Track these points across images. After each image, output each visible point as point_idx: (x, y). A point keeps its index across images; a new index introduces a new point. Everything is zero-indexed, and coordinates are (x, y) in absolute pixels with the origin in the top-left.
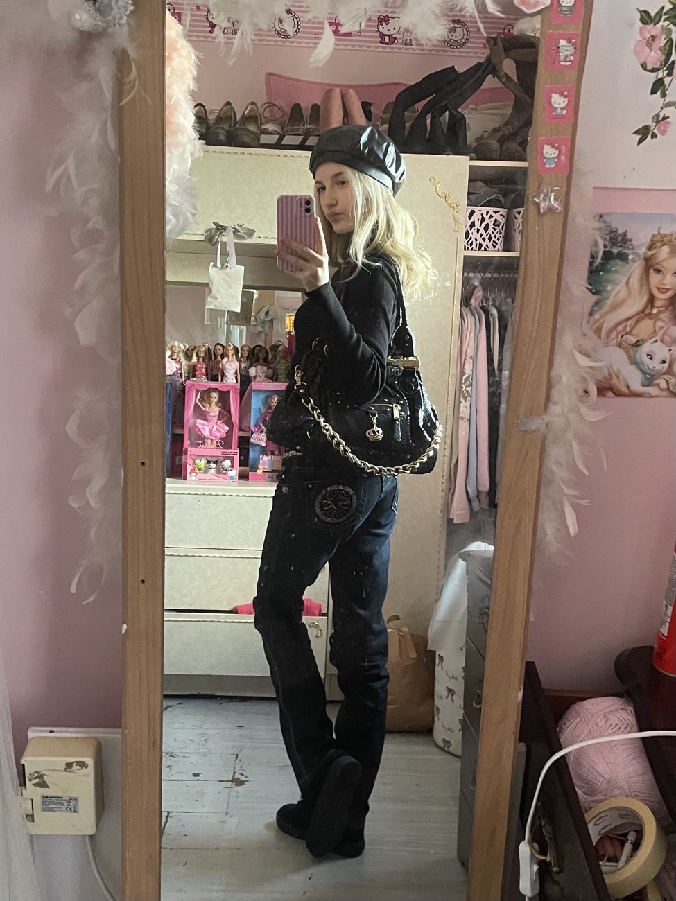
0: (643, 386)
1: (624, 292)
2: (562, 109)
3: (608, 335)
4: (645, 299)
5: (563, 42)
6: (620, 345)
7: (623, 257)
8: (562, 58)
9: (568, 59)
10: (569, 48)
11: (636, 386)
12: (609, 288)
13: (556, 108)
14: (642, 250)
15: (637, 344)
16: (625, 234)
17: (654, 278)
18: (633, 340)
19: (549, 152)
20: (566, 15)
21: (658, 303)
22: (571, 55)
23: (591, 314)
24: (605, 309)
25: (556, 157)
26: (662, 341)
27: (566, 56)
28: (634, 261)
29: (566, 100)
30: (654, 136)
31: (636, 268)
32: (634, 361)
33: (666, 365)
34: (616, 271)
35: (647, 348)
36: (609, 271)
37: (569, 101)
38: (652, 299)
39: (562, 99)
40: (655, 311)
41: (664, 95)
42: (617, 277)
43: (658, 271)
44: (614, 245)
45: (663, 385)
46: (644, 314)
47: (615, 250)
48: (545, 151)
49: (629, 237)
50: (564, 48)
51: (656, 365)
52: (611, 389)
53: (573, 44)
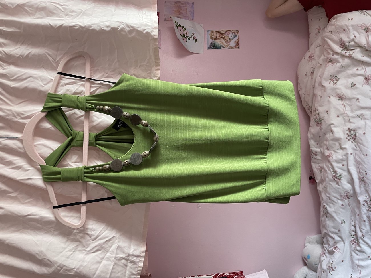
0: (237, 37)
1: (220, 43)
3: (228, 44)
4: (222, 39)
6: (230, 42)
7: (214, 44)
11: (237, 38)
12: (220, 45)
14: (213, 40)
15: (230, 39)
16: (210, 44)
17: (218, 38)
18: (229, 40)
21: (222, 36)
23: (224, 48)
24: (223, 45)
26: (229, 35)
28: (215, 42)
30: (196, 39)
31: (216, 41)
32: (233, 39)
33: (233, 33)
34: (217, 44)
35: (230, 37)
36: (217, 46)
38: (222, 38)
40: (224, 37)
41: (190, 38)
42: (218, 44)
43: (217, 37)
44: (212, 46)
45: (237, 33)
46: (224, 39)
47: (213, 45)
49: (211, 43)
51: (233, 35)
52: (238, 42)
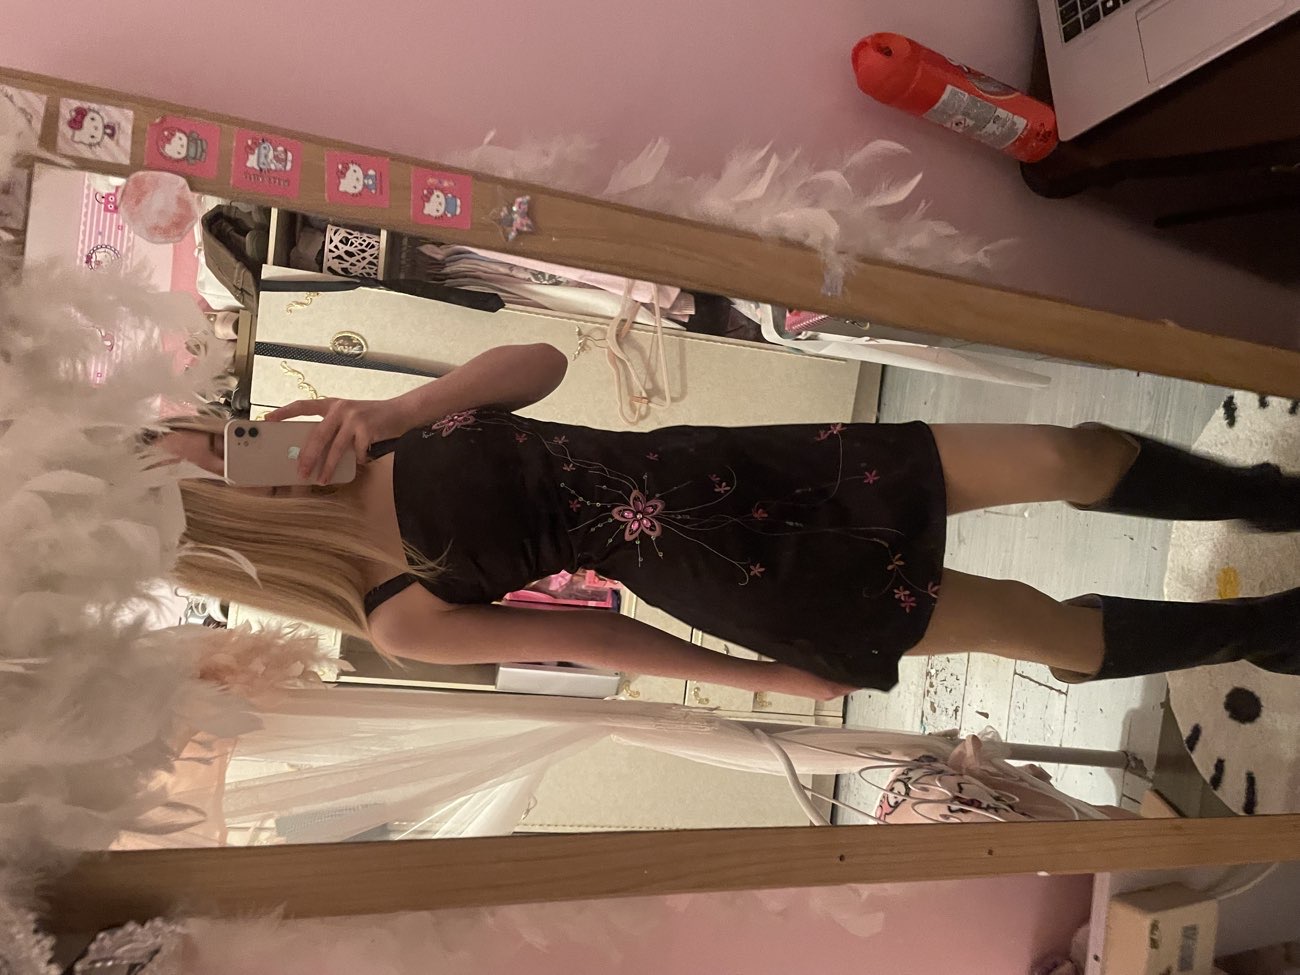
2: (366, 176)
5: (252, 162)
8: (280, 166)
9: (283, 156)
10: (263, 151)
13: (364, 185)
19: (435, 206)
20: (203, 151)
22: (275, 150)
25: (445, 195)
27: (276, 157)
29: (353, 167)
37: (352, 163)
39: (349, 174)
48: (435, 214)
50: (262, 159)
53: (256, 144)
